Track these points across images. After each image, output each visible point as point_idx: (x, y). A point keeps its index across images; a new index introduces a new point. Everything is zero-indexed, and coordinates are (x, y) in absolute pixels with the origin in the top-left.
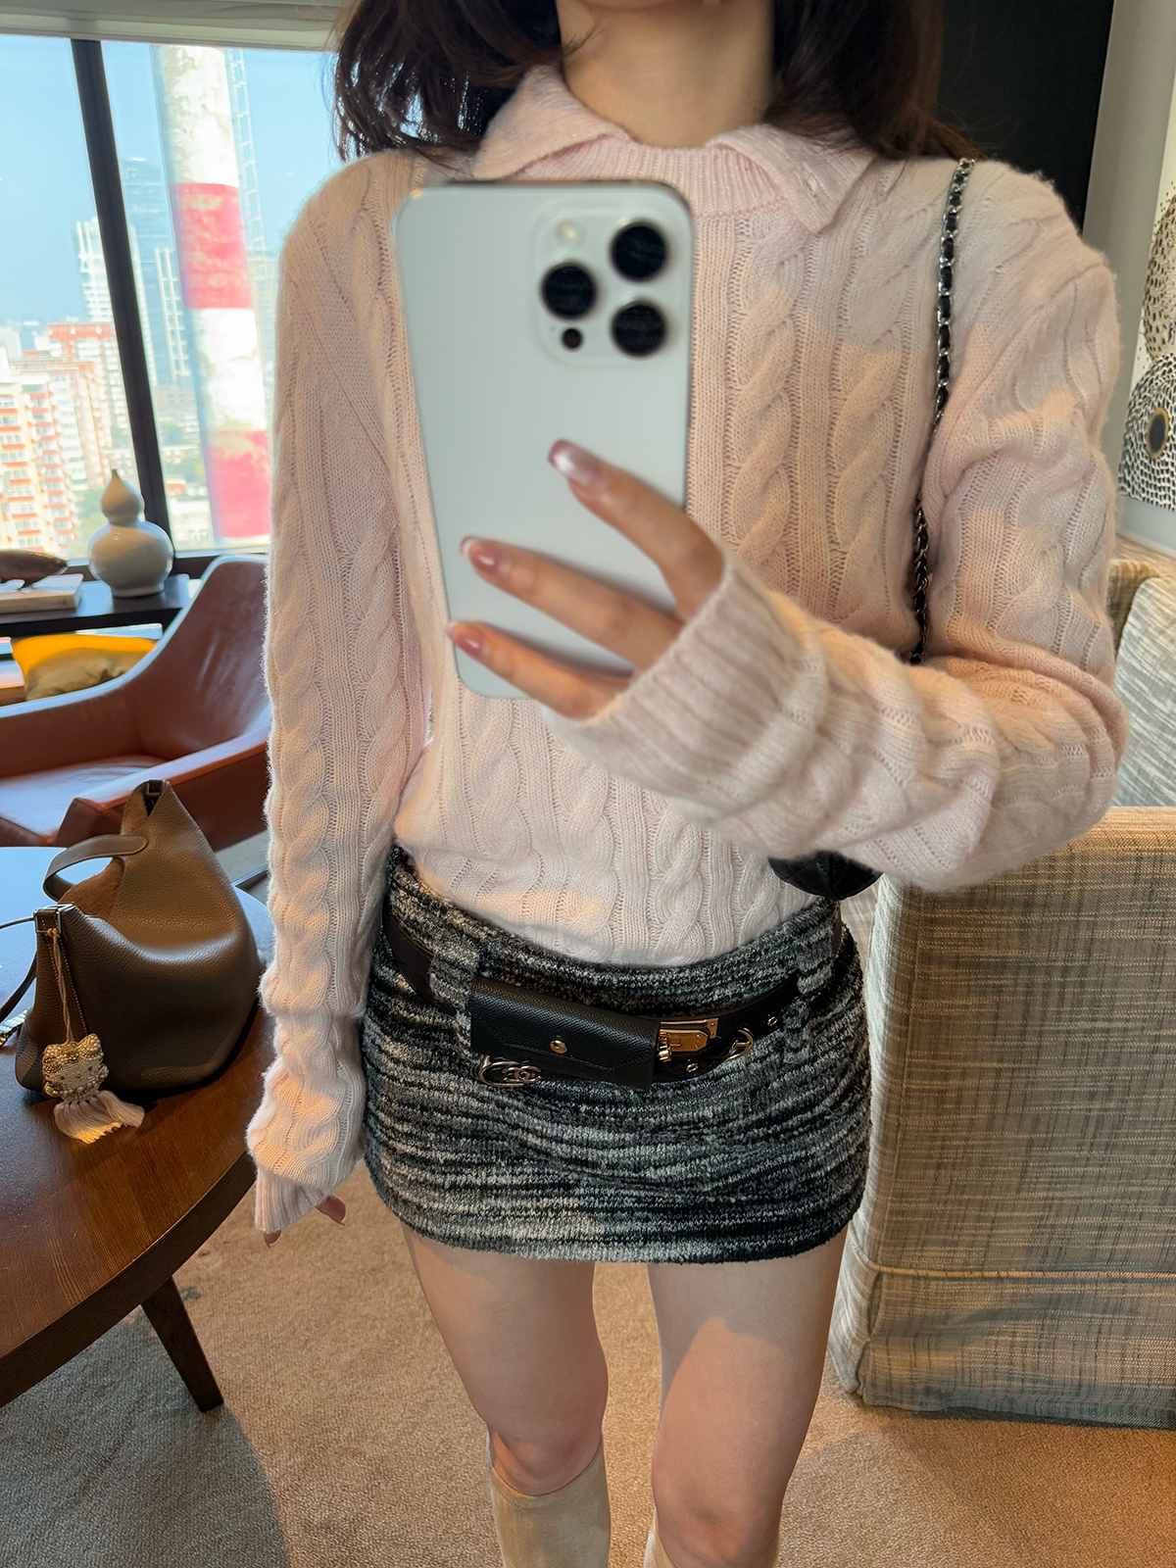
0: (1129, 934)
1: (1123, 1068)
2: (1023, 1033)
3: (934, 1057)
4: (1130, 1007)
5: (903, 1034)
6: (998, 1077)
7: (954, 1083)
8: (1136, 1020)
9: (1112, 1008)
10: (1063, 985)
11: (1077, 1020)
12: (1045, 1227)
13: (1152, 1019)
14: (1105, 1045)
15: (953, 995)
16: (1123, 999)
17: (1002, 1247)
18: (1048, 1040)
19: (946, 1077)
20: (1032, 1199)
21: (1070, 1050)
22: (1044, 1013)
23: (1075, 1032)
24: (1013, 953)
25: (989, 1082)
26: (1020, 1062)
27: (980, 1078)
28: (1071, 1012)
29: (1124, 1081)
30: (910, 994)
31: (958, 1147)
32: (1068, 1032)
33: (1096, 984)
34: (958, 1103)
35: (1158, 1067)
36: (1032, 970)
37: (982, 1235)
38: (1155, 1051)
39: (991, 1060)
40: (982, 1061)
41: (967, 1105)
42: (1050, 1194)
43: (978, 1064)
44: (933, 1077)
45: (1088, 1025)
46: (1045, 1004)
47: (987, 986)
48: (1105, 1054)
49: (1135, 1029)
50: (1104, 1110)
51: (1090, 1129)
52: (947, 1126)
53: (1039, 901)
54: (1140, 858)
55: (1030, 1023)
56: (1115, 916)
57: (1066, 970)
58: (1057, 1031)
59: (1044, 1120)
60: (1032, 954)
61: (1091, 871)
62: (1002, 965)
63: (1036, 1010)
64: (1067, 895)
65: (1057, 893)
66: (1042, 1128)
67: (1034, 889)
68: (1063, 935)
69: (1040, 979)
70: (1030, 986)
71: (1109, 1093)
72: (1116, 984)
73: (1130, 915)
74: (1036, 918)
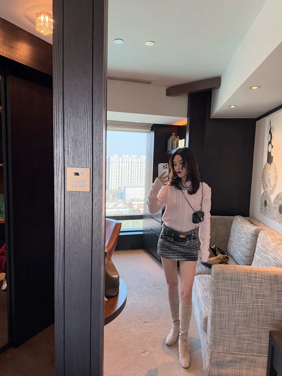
0: (247, 286)
1: (249, 311)
2: (233, 303)
3: (219, 307)
4: (249, 299)
5: (214, 303)
7: (222, 312)
9: (246, 299)
10: (238, 295)
11: (241, 301)
12: (239, 343)
13: (252, 302)
14: (245, 306)
15: (221, 295)
16: (247, 298)
17: (232, 347)
18: (237, 305)
19: (221, 311)
21: (240, 307)
22: (236, 300)
24: (230, 288)
25: (228, 312)
26: (232, 309)
27: (227, 311)
28: (240, 300)
29: (249, 313)
30: (215, 295)
31: (224, 325)
32: (240, 303)
33: (243, 295)
34: (223, 316)
35: (254, 311)
36: (233, 292)
37: (229, 344)
38: (253, 308)
39: (228, 308)
40: (226, 308)
41: (225, 317)
43: (226, 309)
44: (219, 311)
45: (242, 302)
46: (236, 298)
47: (226, 294)
48: (246, 308)
49: (250, 303)
50: (246, 319)
51: (245, 323)
52: (222, 321)
53: (233, 279)
54: (248, 273)
55: (234, 301)
56: (245, 282)
57: (238, 292)
58: (238, 303)
59: (237, 321)
60: (233, 289)
61: (241, 275)
62: (229, 290)
63: (234, 299)
64: (237, 279)
65: (236, 278)
66: (237, 322)
67: (232, 277)
68: (237, 286)
69: (234, 293)
70: (233, 294)
71: (247, 316)
72: (246, 295)
73: (247, 282)
74: (233, 282)
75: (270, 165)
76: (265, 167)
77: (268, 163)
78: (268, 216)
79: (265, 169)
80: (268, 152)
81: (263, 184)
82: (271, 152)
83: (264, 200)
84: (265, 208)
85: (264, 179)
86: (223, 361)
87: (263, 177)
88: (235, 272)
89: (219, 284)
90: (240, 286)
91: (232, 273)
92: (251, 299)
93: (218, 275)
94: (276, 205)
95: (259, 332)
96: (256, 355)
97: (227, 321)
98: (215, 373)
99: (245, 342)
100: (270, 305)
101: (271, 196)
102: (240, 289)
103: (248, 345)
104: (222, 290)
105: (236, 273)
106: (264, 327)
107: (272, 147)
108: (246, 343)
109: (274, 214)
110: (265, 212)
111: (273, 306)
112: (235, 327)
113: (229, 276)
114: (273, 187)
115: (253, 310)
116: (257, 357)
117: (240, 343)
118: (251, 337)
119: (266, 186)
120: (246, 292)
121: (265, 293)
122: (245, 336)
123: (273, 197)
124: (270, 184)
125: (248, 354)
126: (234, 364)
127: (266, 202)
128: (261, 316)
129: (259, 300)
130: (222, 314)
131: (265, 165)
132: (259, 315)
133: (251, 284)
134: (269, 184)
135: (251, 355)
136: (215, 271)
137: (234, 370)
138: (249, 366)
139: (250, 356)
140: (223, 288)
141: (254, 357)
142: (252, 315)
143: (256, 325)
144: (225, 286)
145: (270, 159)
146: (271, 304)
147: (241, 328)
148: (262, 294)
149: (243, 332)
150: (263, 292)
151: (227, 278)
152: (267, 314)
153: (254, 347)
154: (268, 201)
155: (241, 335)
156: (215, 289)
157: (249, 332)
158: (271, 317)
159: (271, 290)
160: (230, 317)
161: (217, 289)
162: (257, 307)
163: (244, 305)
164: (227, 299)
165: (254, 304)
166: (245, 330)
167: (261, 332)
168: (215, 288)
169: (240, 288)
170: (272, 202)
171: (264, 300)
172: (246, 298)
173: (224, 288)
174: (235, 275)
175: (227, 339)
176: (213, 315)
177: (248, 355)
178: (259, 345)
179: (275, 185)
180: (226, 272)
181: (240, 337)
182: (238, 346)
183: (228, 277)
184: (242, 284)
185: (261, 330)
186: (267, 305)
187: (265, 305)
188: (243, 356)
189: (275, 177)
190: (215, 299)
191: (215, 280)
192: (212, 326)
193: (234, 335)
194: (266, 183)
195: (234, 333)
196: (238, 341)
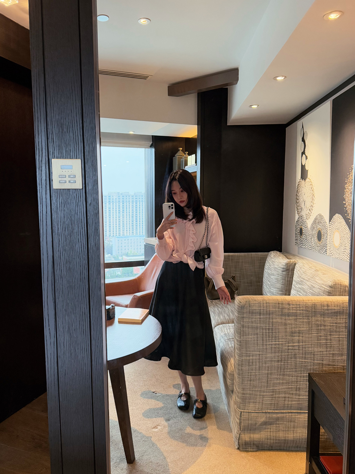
0: (279, 321)
1: (283, 354)
2: (263, 345)
3: (247, 351)
5: (240, 345)
6: (259, 356)
7: (251, 358)
8: (284, 341)
10: (269, 333)
11: (273, 341)
12: (273, 397)
13: (287, 341)
15: (249, 335)
16: (281, 336)
17: (265, 403)
18: (268, 347)
20: (270, 390)
21: (273, 349)
22: (266, 340)
23: (273, 344)
24: (259, 325)
26: (263, 352)
27: (256, 356)
28: (271, 339)
29: (284, 357)
30: (241, 335)
31: (254, 375)
32: (271, 344)
33: (275, 332)
34: (252, 363)
35: (290, 354)
36: (263, 329)
37: (261, 400)
38: (288, 349)
39: (257, 352)
40: (256, 352)
41: (254, 364)
42: (273, 388)
43: (255, 353)
44: (247, 356)
46: (266, 338)
47: (255, 333)
48: (279, 350)
49: (284, 344)
50: (281, 365)
51: (279, 370)
52: (251, 369)
53: (262, 313)
54: (279, 303)
55: (264, 342)
56: (276, 316)
57: (269, 329)
58: (269, 344)
59: (270, 368)
60: (262, 325)
61: (270, 306)
62: (257, 328)
63: (265, 339)
64: (267, 311)
65: (265, 311)
66: (270, 370)
67: (260, 310)
68: (267, 320)
69: (264, 331)
70: (263, 333)
71: (281, 360)
72: (279, 333)
73: (279, 316)
74: (262, 317)
75: (305, 180)
76: (298, 185)
77: (302, 180)
78: (304, 247)
79: (299, 188)
80: (302, 165)
81: (297, 208)
82: (305, 165)
83: (299, 228)
84: (301, 238)
85: (298, 201)
86: (256, 424)
87: (297, 198)
88: (263, 303)
89: (244, 321)
90: (271, 320)
91: (260, 304)
92: (285, 338)
93: (242, 308)
94: (314, 232)
95: (297, 381)
96: (295, 413)
97: (258, 369)
98: (246, 439)
99: (281, 395)
100: (308, 345)
101: (307, 221)
102: (271, 325)
103: (285, 400)
104: (249, 328)
105: (265, 304)
106: (302, 375)
107: (307, 158)
108: (282, 398)
109: (312, 243)
110: (301, 243)
111: (312, 345)
112: (268, 376)
113: (256, 308)
114: (309, 209)
115: (288, 352)
116: (296, 414)
117: (275, 397)
118: (288, 388)
119: (300, 210)
120: (279, 329)
121: (301, 329)
122: (280, 388)
123: (309, 223)
124: (306, 206)
125: (285, 411)
126: (269, 427)
127: (301, 230)
128: (298, 360)
129: (295, 338)
130: (251, 361)
131: (299, 182)
132: (296, 358)
133: (284, 318)
134: (304, 206)
135: (289, 413)
136: (239, 303)
137: (269, 433)
138: (287, 427)
139: (287, 414)
140: (250, 324)
141: (293, 414)
142: (288, 359)
143: (293, 372)
144: (252, 322)
145: (304, 174)
146: (310, 343)
147: (275, 378)
148: (298, 331)
149: (278, 383)
150: (299, 328)
151: (255, 312)
152: (305, 357)
153: (292, 401)
154: (304, 228)
155: (276, 387)
156: (241, 328)
157: (285, 381)
158: (311, 360)
159: (309, 324)
160: (261, 364)
161: (243, 326)
162: (294, 348)
163: (277, 346)
164: (255, 339)
165: (289, 344)
166: (280, 380)
167: (300, 381)
168: (239, 326)
169: (271, 323)
170: (309, 228)
171: (301, 338)
172: (279, 336)
173: (252, 325)
174: (263, 307)
175: (258, 394)
176: (240, 362)
177: (286, 413)
178: (298, 398)
179: (312, 207)
180: (252, 303)
181: (275, 390)
182: (273, 402)
183: (255, 310)
184: (273, 318)
185: (299, 378)
186: (305, 345)
187: (303, 345)
188: (279, 415)
189: (312, 195)
190: (241, 341)
191: (240, 316)
192: (239, 378)
193: (267, 387)
194: (301, 206)
195: (267, 385)
196: (272, 395)
